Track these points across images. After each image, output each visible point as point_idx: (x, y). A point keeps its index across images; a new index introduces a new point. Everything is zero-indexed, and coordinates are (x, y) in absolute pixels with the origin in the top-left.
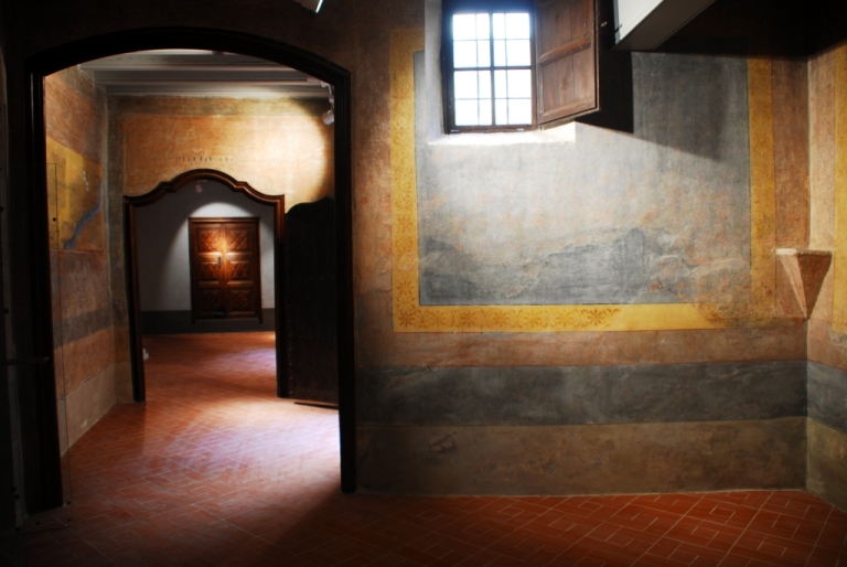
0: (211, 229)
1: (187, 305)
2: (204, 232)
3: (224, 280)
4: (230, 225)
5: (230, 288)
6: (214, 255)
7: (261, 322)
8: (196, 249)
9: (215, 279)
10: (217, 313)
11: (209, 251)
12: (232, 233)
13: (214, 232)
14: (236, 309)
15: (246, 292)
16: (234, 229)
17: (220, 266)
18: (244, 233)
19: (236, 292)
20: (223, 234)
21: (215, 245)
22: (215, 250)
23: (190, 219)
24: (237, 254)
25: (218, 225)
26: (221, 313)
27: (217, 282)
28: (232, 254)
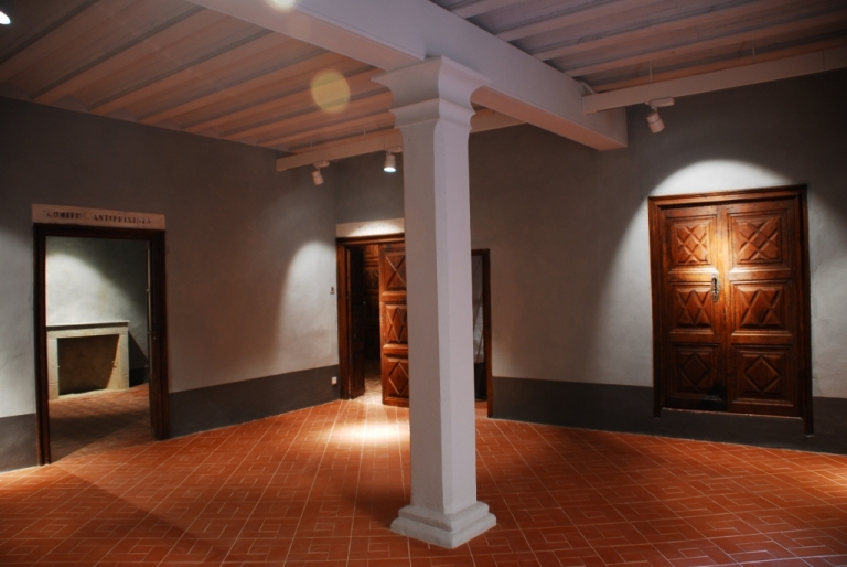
0: (694, 218)
1: (644, 376)
2: (683, 226)
3: (724, 327)
4: (737, 208)
5: (737, 344)
6: (702, 274)
7: (809, 428)
8: (665, 263)
9: (705, 326)
10: (707, 398)
11: (693, 264)
12: (742, 223)
13: (702, 225)
14: (749, 394)
15: (774, 356)
16: (745, 215)
17: (715, 298)
18: (770, 222)
19: (748, 354)
20: (722, 228)
21: (703, 253)
22: (705, 262)
23: (652, 199)
24: (755, 270)
25: (711, 210)
26: (715, 399)
27: (708, 332)
28: (743, 272)
